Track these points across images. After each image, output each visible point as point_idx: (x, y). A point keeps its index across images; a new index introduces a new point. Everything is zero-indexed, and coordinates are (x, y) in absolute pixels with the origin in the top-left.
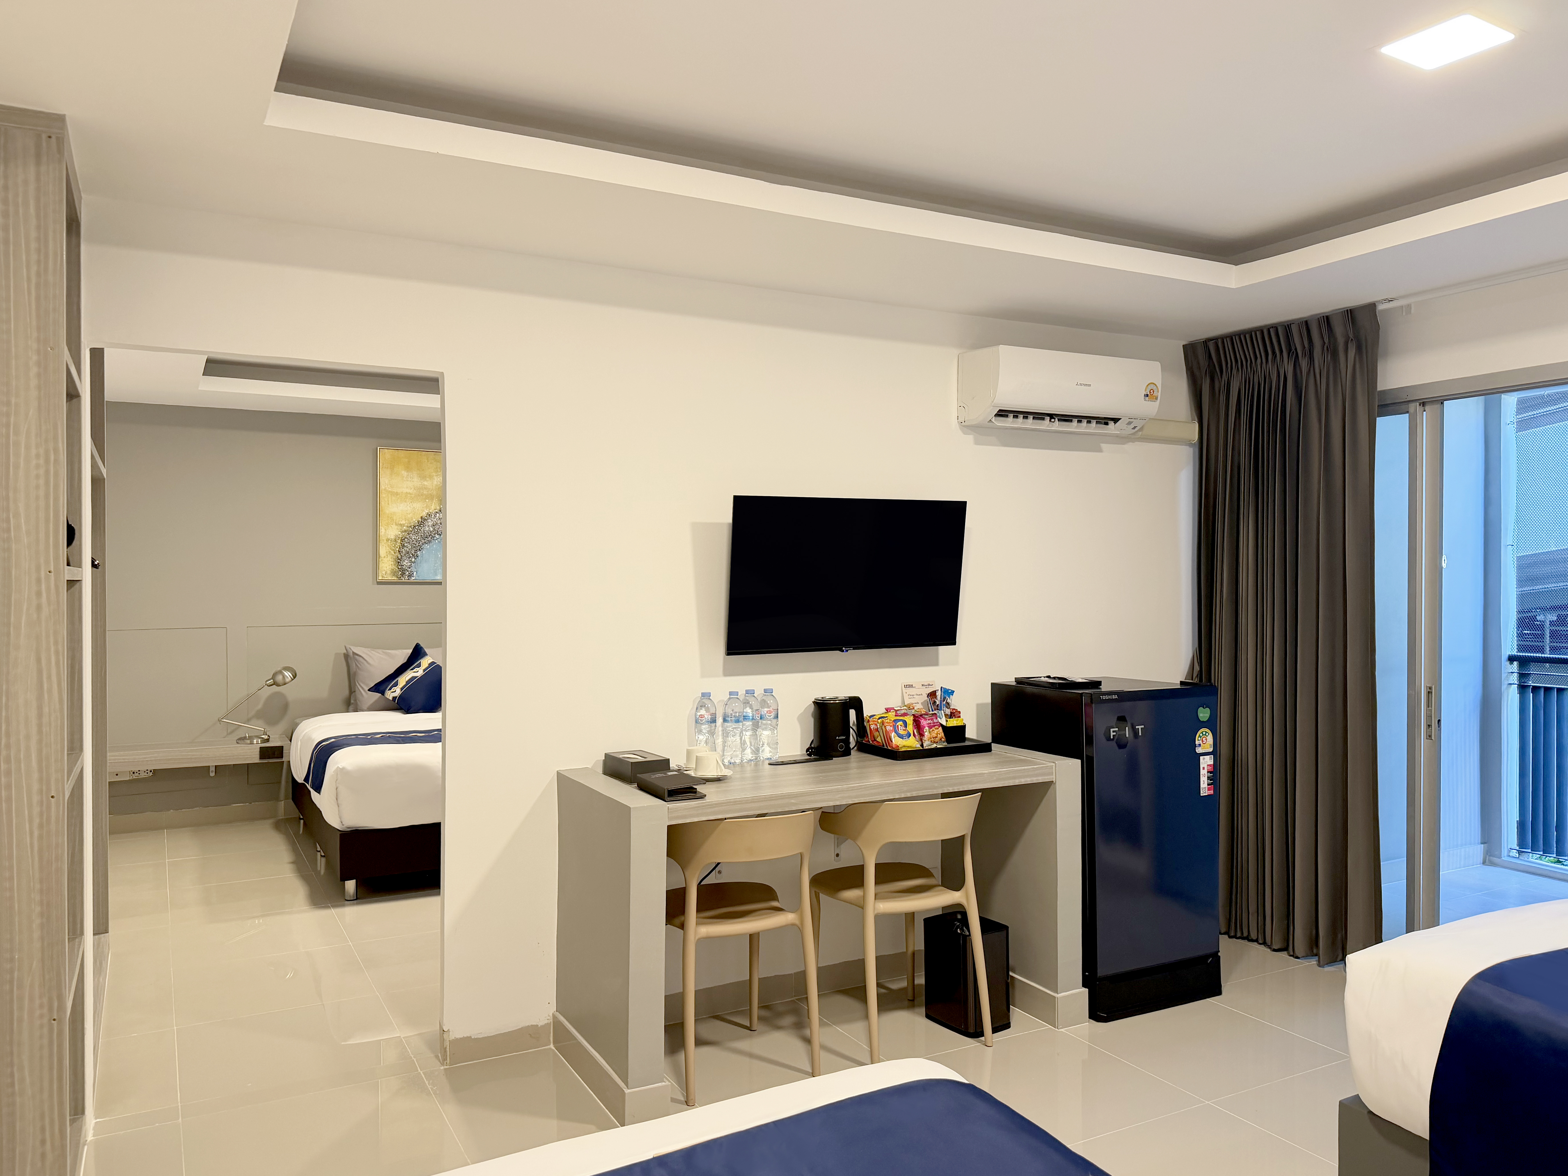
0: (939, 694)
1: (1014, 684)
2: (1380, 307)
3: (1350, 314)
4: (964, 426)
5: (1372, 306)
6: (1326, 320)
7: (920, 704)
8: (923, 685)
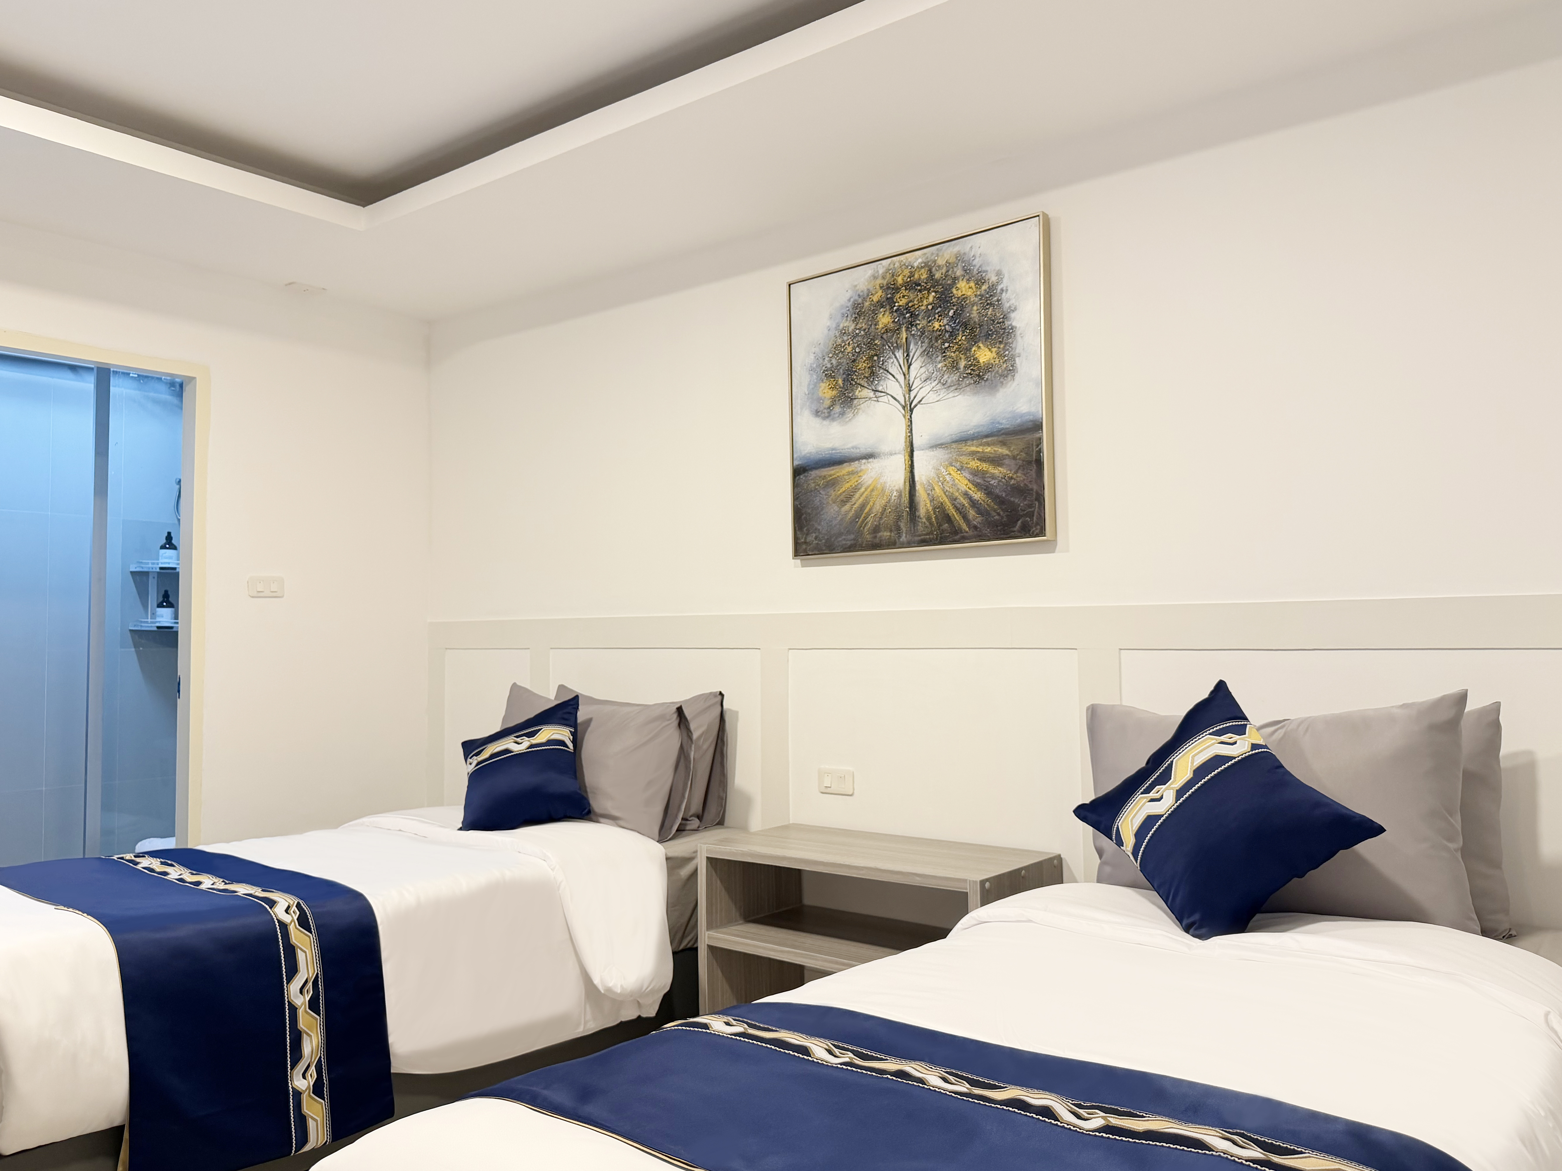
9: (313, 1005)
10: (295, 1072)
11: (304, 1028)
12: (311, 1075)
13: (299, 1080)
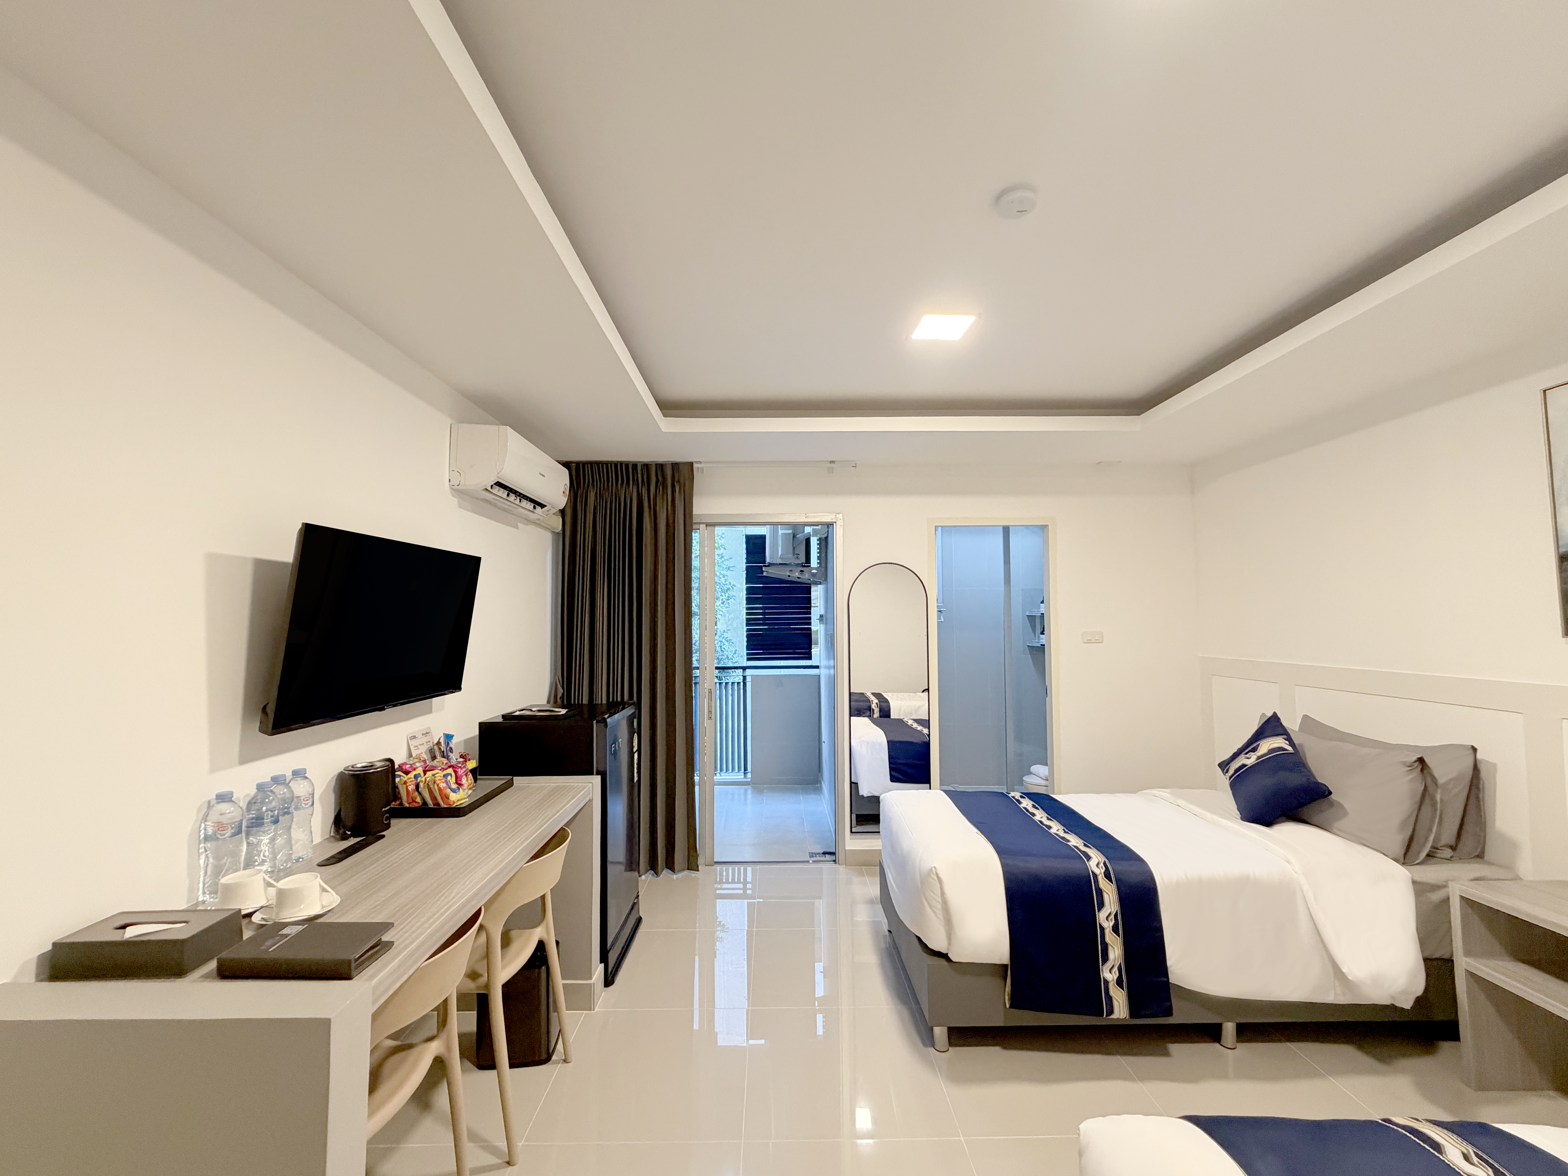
0: (442, 741)
1: (501, 720)
2: (695, 465)
3: (675, 466)
4: (452, 489)
5: (691, 464)
6: (661, 467)
7: (424, 753)
8: (423, 734)
9: (1115, 929)
10: (1104, 967)
11: (1109, 941)
12: (1115, 972)
13: (1107, 973)
